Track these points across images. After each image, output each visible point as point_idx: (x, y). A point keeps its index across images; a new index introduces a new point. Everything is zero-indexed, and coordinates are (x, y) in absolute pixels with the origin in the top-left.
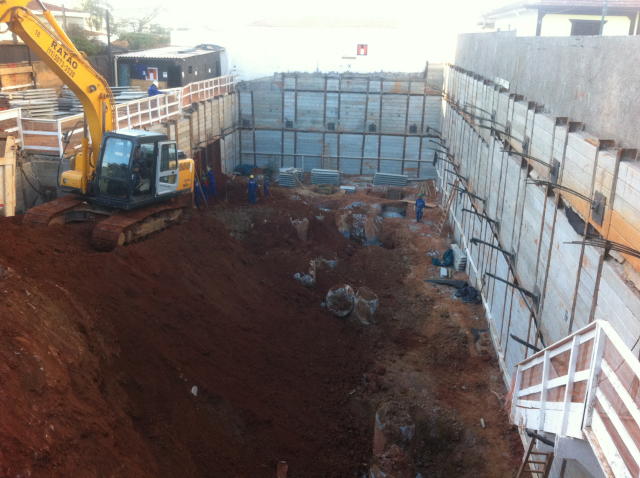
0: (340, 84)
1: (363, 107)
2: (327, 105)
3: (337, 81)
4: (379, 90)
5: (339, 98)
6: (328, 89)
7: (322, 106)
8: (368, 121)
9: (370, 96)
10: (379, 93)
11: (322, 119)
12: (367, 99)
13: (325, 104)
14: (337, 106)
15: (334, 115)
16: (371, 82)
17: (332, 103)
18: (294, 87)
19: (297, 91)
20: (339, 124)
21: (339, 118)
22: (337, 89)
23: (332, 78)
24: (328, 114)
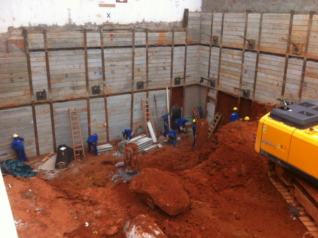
0: (102, 37)
1: (129, 63)
2: (89, 66)
3: (98, 35)
4: (144, 43)
5: (103, 55)
6: (88, 45)
7: (83, 66)
8: (135, 78)
9: (136, 50)
10: (144, 46)
11: (84, 83)
12: (134, 53)
13: (86, 63)
14: (101, 65)
15: (98, 76)
16: (137, 34)
17: (95, 62)
18: (42, 46)
19: (47, 50)
20: (105, 85)
21: (104, 79)
22: (99, 45)
23: (91, 31)
24: (92, 76)
